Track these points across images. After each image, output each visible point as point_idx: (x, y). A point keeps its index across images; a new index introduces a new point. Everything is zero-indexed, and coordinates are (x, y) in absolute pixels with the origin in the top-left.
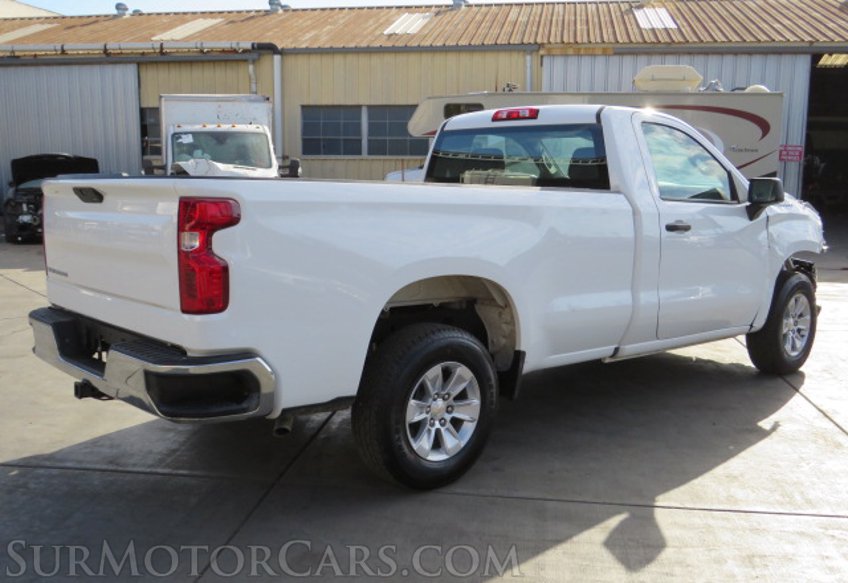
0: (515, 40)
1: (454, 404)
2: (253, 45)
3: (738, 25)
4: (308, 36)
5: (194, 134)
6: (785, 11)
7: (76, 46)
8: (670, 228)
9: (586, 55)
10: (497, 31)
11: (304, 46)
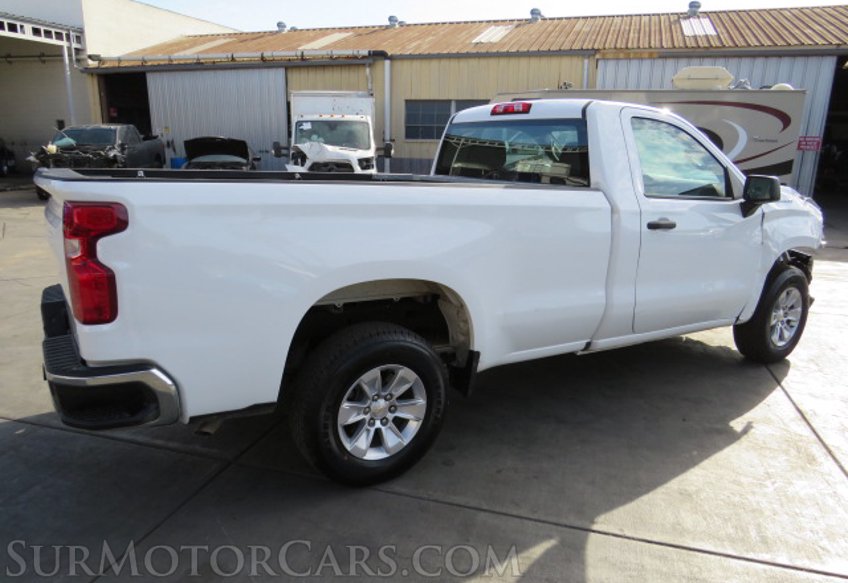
0: (577, 46)
1: (397, 404)
2: (369, 52)
3: (772, 31)
4: (414, 44)
5: (313, 122)
6: (817, 19)
7: (243, 54)
8: (652, 226)
9: (634, 58)
10: (562, 39)
11: (408, 53)
